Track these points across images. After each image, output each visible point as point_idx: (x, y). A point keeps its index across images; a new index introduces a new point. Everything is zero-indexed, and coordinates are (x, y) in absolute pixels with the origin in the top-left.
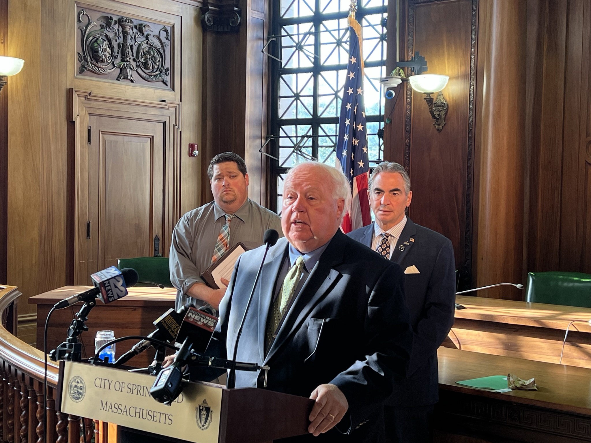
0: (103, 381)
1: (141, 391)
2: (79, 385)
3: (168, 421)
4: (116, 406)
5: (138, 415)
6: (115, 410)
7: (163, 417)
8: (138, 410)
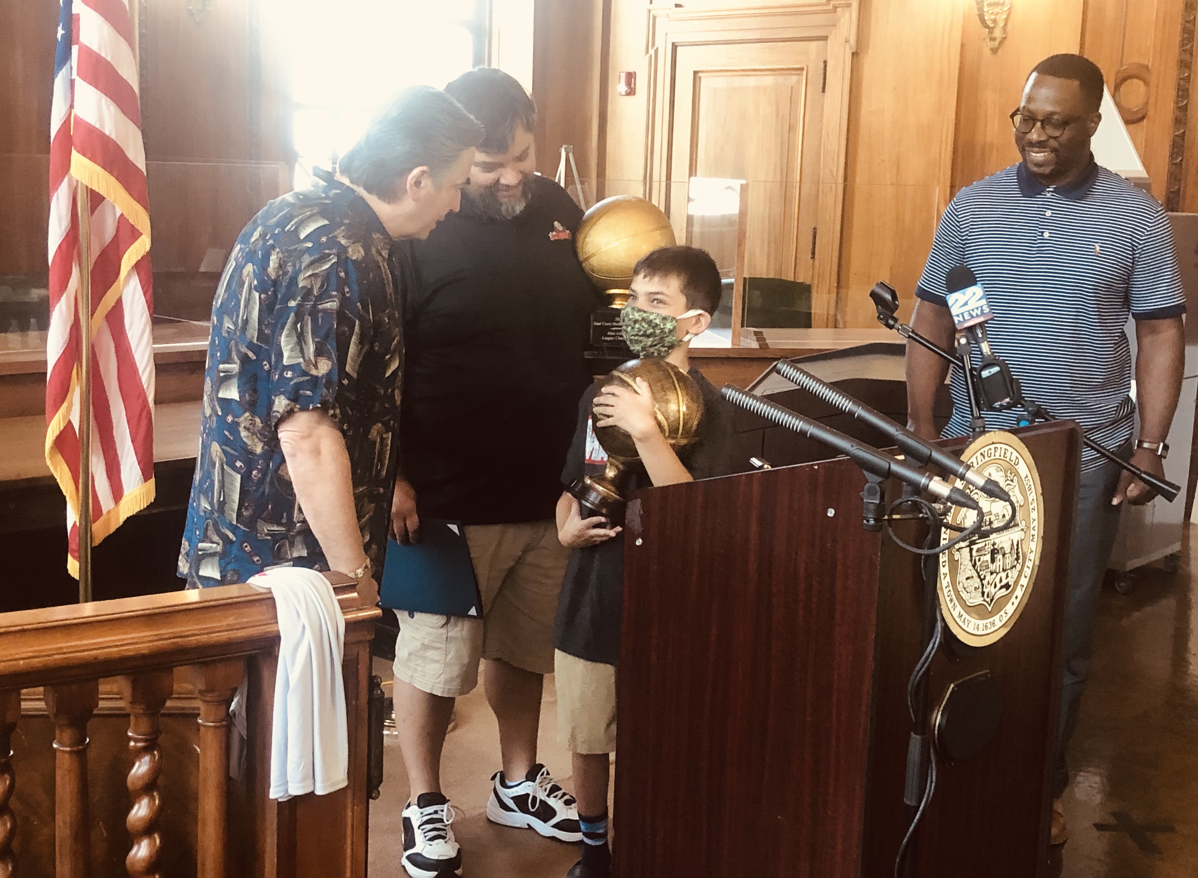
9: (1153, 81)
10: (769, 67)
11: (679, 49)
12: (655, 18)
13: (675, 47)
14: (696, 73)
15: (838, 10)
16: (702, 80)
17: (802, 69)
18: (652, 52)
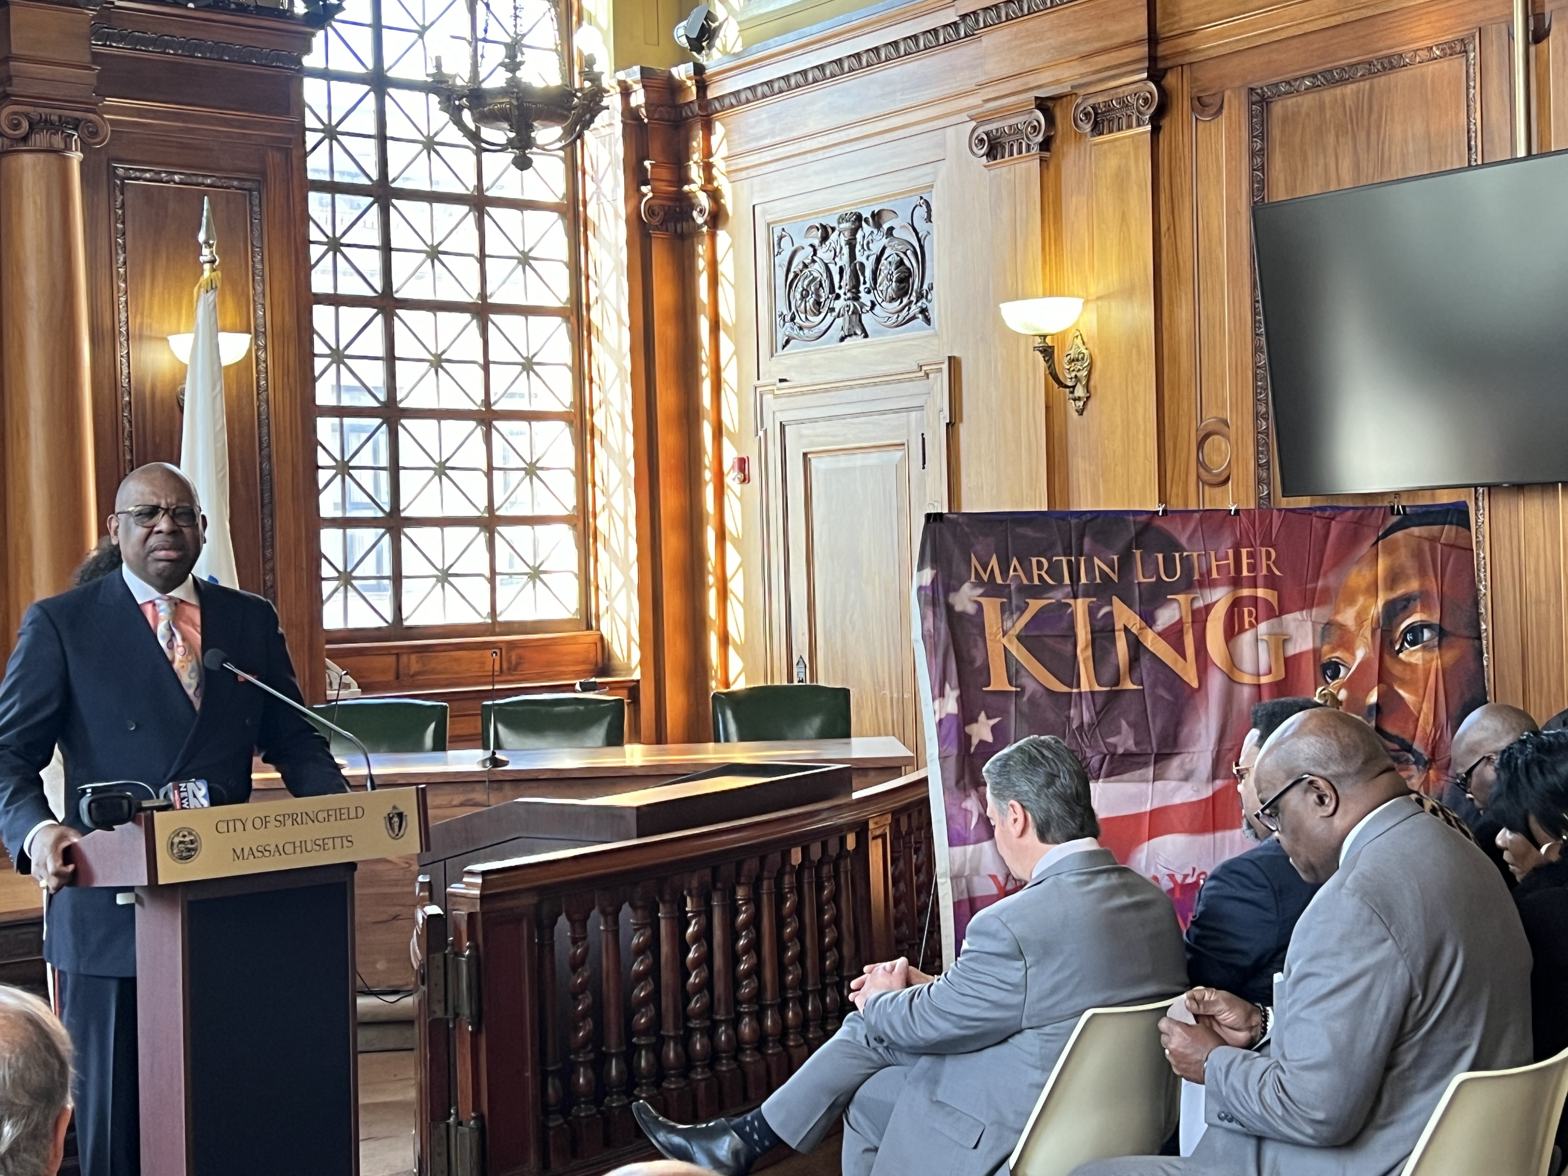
0: (231, 824)
1: (299, 819)
2: (187, 839)
3: (346, 843)
4: (260, 849)
5: (298, 850)
6: (260, 854)
7: (338, 842)
8: (298, 844)
9: (1233, 437)
10: (873, 444)
11: (787, 428)
12: (761, 396)
13: (782, 427)
14: (805, 455)
15: (931, 376)
16: (813, 461)
17: (903, 444)
18: (761, 433)
